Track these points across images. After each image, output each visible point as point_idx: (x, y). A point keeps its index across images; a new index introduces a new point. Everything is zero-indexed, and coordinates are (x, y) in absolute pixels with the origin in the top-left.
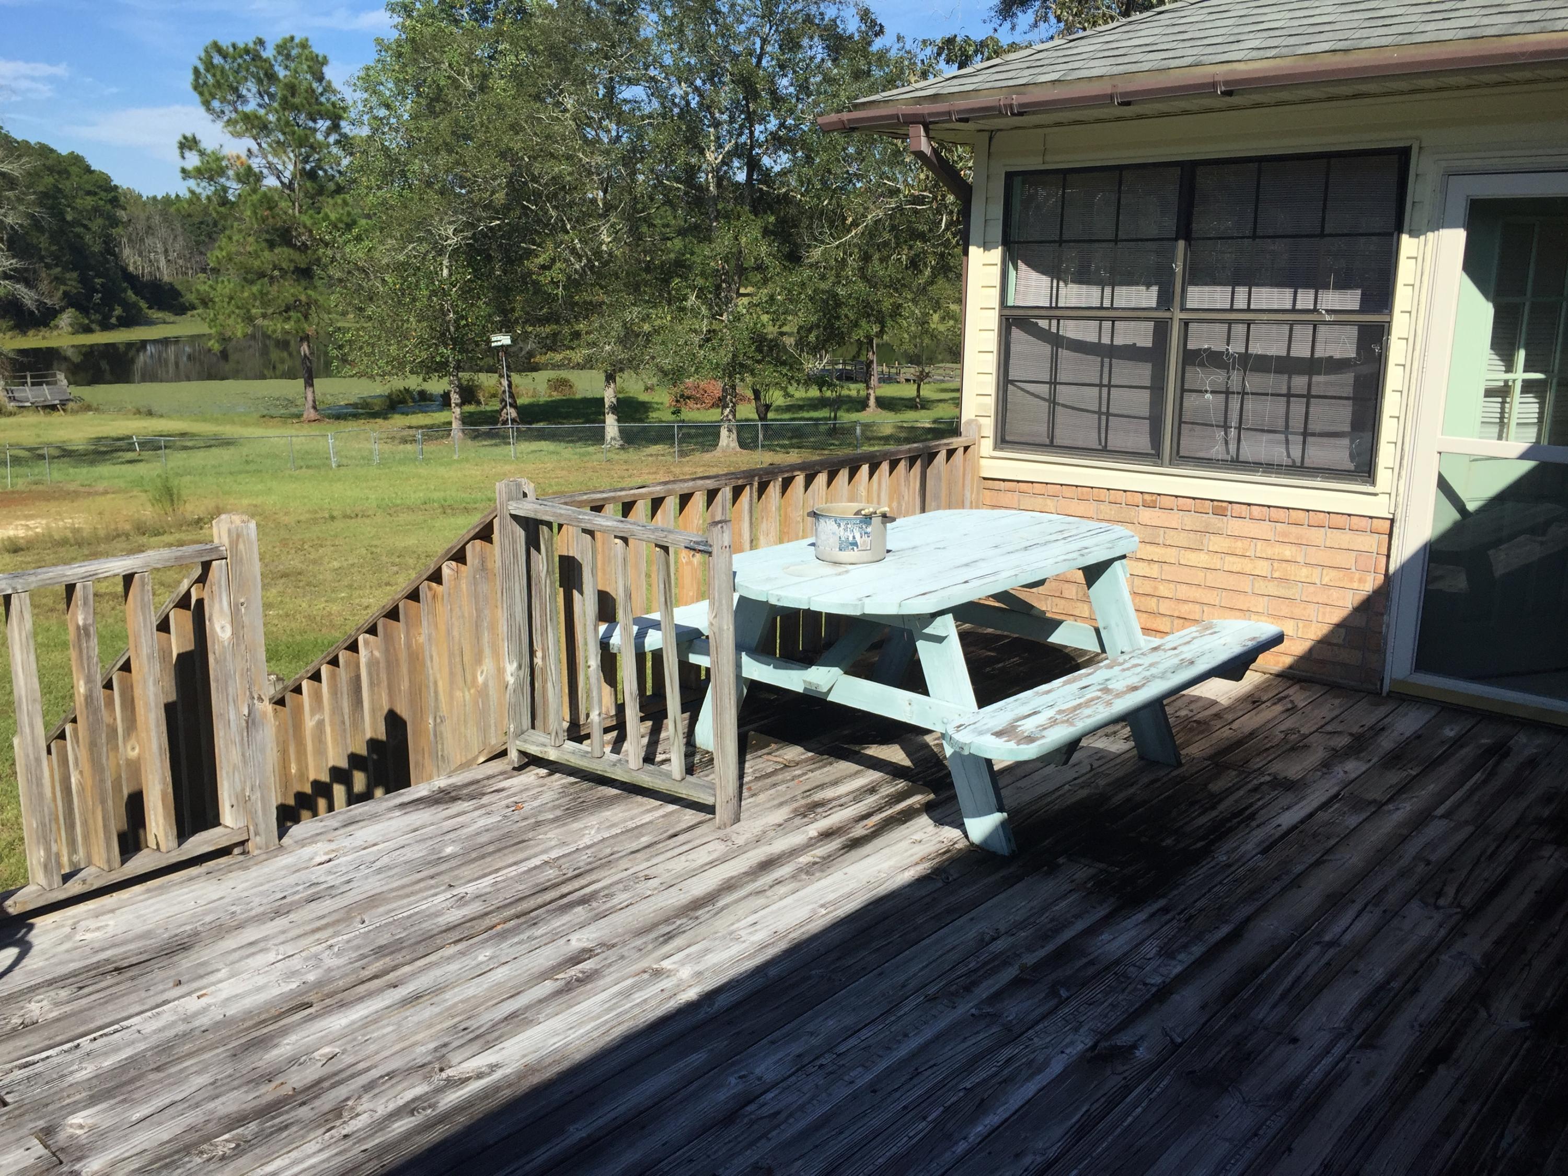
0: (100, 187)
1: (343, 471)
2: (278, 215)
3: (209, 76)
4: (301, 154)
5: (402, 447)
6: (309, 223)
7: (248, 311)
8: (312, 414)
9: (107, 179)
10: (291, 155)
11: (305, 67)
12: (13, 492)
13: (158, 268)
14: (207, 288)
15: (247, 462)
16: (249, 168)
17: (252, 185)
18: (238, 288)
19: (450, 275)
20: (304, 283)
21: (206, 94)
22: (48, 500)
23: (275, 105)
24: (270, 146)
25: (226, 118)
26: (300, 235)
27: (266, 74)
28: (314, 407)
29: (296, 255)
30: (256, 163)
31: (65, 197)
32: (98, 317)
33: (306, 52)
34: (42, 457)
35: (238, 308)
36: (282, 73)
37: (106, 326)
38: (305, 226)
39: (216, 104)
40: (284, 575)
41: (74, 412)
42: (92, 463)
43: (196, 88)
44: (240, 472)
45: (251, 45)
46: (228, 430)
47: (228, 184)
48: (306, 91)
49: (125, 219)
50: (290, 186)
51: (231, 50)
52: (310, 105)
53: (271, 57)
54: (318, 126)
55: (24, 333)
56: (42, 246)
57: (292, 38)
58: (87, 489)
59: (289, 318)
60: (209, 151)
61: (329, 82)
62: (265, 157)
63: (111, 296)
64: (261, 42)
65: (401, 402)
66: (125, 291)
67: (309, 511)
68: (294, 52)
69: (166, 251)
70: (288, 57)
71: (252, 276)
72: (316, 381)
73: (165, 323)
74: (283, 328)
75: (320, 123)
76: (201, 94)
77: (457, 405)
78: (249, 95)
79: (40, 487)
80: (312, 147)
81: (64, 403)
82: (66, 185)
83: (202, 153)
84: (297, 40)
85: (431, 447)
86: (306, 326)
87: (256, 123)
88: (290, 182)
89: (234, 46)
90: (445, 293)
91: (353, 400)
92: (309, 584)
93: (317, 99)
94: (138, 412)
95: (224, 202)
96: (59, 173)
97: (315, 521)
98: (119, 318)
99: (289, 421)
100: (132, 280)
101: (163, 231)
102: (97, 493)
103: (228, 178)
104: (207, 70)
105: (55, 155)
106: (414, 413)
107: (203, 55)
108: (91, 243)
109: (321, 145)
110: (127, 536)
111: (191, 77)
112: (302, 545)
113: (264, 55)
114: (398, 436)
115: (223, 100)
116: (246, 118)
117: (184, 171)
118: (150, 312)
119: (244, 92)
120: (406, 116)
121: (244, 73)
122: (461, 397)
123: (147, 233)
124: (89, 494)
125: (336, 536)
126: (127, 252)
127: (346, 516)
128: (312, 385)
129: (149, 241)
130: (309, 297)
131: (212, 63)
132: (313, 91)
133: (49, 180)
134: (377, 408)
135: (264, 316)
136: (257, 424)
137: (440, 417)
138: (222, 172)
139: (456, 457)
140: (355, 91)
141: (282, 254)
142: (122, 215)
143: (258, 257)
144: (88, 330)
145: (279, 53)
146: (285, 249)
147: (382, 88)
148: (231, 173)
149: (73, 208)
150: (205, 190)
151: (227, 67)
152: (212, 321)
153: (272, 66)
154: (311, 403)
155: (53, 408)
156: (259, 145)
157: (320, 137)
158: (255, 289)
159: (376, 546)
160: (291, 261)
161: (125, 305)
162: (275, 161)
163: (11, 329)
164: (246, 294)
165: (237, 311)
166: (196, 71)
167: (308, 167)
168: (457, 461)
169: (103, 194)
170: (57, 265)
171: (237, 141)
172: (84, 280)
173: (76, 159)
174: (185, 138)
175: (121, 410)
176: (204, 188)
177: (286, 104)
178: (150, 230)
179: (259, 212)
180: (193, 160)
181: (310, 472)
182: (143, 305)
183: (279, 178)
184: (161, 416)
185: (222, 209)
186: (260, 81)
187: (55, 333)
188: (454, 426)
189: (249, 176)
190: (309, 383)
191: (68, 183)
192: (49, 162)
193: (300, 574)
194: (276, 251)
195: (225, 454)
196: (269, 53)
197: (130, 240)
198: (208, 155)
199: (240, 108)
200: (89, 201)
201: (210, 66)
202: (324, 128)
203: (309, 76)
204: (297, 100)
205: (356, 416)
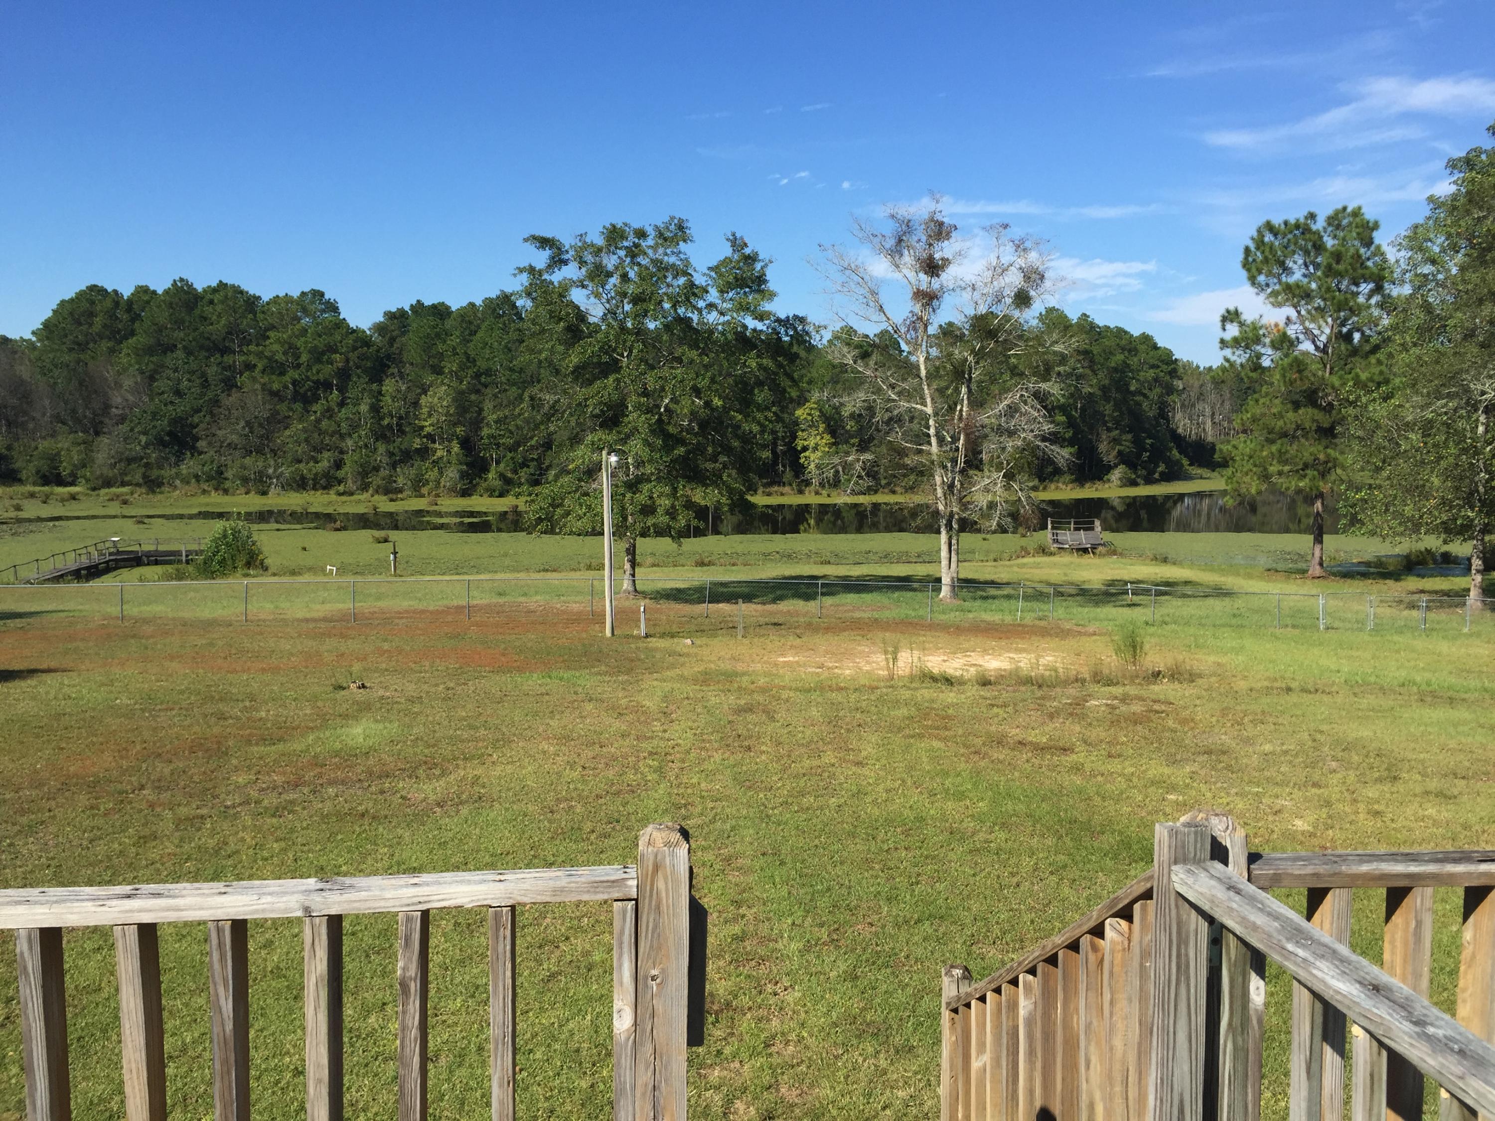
0: (1162, 361)
1: (1331, 634)
2: (1307, 377)
3: (1259, 254)
4: (1339, 318)
5: (1406, 613)
6: (1337, 383)
7: (1265, 469)
8: (1318, 571)
9: (1169, 353)
10: (1329, 320)
11: (1354, 234)
12: (1019, 625)
13: (1204, 429)
14: (1230, 447)
15: (1234, 616)
16: (1285, 334)
17: (1285, 351)
18: (1259, 447)
19: (1487, 431)
20: (1324, 442)
21: (1254, 270)
22: (1043, 636)
23: (1319, 273)
24: (1309, 312)
25: (1269, 290)
26: (1327, 395)
27: (1314, 246)
28: (1321, 564)
29: (1319, 415)
30: (1292, 331)
31: (1132, 371)
32: (1144, 472)
33: (1358, 220)
34: (1062, 594)
35: (1255, 466)
36: (1329, 242)
37: (1149, 481)
38: (1333, 387)
39: (1262, 278)
40: (1209, 752)
41: (1101, 555)
42: (1097, 604)
43: (1244, 266)
44: (1223, 626)
45: (1302, 220)
46: (1230, 581)
47: (1263, 351)
48: (1352, 257)
49: (1181, 387)
50: (1324, 350)
51: (1283, 226)
52: (1354, 270)
53: (1321, 229)
54: (1361, 289)
55: (1082, 485)
56: (1107, 412)
57: (1345, 209)
58: (1079, 629)
59: (1305, 476)
60: (1248, 322)
61: (1378, 247)
62: (1302, 323)
63: (1158, 454)
64: (1312, 216)
65: (1419, 563)
66: (1170, 450)
67: (1268, 679)
68: (1345, 222)
69: (1213, 414)
70: (1338, 227)
71: (1273, 436)
72: (1326, 537)
73: (1201, 478)
74: (1297, 486)
75: (1363, 286)
76: (1249, 270)
77: (1478, 571)
78: (1295, 267)
79: (1043, 623)
80: (1351, 309)
81: (1094, 547)
82: (1134, 361)
83: (1242, 324)
84: (1349, 210)
85: (1439, 616)
86: (1321, 484)
87: (1297, 292)
88: (1325, 346)
89: (1286, 223)
90: (1477, 453)
91: (1367, 557)
92: (1229, 768)
93: (1362, 264)
94: (1155, 558)
95: (1257, 367)
96: (1130, 351)
97: (1268, 691)
98: (1162, 473)
99: (1294, 576)
100: (1179, 440)
101: (1213, 397)
102: (1086, 634)
103: (1264, 346)
104: (1258, 248)
105: (1127, 337)
106: (1432, 576)
107: (1255, 234)
108: (1147, 409)
109: (1360, 308)
110: (1083, 681)
111: (1241, 256)
112: (1242, 719)
113: (1314, 228)
114: (1407, 600)
115: (1269, 274)
116: (1288, 288)
117: (1222, 341)
118: (1191, 468)
119: (1291, 265)
120: (1454, 271)
121: (1292, 247)
122: (1484, 562)
123: (1198, 399)
124: (1080, 633)
125: (1283, 712)
126: (1179, 416)
127: (1304, 690)
128: (1321, 542)
129: (1199, 406)
130: (1328, 456)
131: (1263, 242)
132: (1359, 256)
133: (1120, 357)
134: (1391, 568)
135: (1280, 473)
136: (1261, 578)
137: (1458, 582)
138: (1257, 340)
139: (1466, 630)
140: (1399, 250)
141: (1307, 415)
142: (1180, 385)
143: (1282, 417)
144: (1133, 483)
145: (1329, 224)
146: (1310, 410)
147: (1429, 244)
148: (1267, 340)
149: (1138, 380)
150: (1239, 357)
151: (1277, 243)
152: (1229, 478)
153: (1321, 237)
154: (1317, 560)
155: (1085, 551)
156: (1299, 312)
157: (1361, 299)
158: (1274, 448)
159: (1321, 732)
160: (1314, 421)
161: (1169, 462)
162: (1312, 326)
163: (1072, 482)
164: (1265, 453)
165: (1254, 469)
166: (1247, 250)
167: (1345, 330)
168: (1465, 635)
169: (1164, 367)
170: (1116, 429)
171: (1277, 310)
172: (1138, 443)
173: (1146, 339)
174: (1228, 311)
175: (1141, 556)
176: (1239, 356)
177: (1330, 271)
178: (1201, 396)
179: (1288, 375)
180: (1233, 330)
181: (1297, 632)
182: (1185, 462)
183: (1314, 342)
184: (1174, 564)
185: (1254, 375)
186: (1307, 253)
187: (1107, 486)
188: (1472, 593)
189: (1283, 342)
190: (1319, 540)
191: (1135, 359)
192: (1123, 342)
193: (1224, 753)
194: (1300, 412)
195: (1216, 605)
196: (1319, 225)
197: (1183, 406)
198: (1248, 326)
199: (1284, 279)
200: (1151, 373)
201: (1260, 243)
202: (1366, 291)
203: (1357, 243)
204: (1341, 267)
205: (1364, 575)
